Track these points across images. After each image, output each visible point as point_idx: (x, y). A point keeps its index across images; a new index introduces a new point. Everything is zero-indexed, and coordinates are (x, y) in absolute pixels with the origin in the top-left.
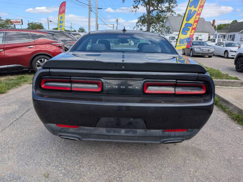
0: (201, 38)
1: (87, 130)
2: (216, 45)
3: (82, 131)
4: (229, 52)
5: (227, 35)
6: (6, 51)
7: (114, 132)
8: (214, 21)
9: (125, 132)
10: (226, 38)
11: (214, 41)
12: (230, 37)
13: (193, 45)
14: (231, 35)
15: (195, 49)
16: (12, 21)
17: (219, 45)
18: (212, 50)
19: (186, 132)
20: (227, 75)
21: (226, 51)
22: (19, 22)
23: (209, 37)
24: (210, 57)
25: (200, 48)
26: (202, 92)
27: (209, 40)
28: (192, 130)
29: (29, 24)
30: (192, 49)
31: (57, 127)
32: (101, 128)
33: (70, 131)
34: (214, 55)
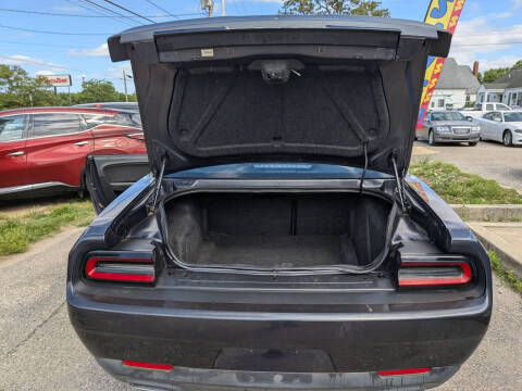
0: (450, 103)
1: (192, 374)
2: (484, 117)
3: (180, 378)
4: (513, 133)
5: (507, 94)
6: (30, 155)
7: (258, 379)
8: (476, 64)
9: (283, 381)
10: (505, 100)
11: (479, 108)
12: (514, 98)
13: (433, 119)
14: (515, 95)
15: (438, 129)
16: (50, 78)
17: (492, 119)
18: (476, 129)
19: (427, 373)
20: (514, 192)
21: (507, 131)
22: (65, 81)
23: (468, 99)
24: (471, 144)
25: (449, 126)
26: (462, 278)
27: (468, 105)
28: (443, 370)
29: (84, 84)
30: (431, 129)
31: (125, 366)
32: (225, 371)
33: (155, 377)
34: (481, 140)
